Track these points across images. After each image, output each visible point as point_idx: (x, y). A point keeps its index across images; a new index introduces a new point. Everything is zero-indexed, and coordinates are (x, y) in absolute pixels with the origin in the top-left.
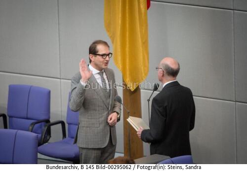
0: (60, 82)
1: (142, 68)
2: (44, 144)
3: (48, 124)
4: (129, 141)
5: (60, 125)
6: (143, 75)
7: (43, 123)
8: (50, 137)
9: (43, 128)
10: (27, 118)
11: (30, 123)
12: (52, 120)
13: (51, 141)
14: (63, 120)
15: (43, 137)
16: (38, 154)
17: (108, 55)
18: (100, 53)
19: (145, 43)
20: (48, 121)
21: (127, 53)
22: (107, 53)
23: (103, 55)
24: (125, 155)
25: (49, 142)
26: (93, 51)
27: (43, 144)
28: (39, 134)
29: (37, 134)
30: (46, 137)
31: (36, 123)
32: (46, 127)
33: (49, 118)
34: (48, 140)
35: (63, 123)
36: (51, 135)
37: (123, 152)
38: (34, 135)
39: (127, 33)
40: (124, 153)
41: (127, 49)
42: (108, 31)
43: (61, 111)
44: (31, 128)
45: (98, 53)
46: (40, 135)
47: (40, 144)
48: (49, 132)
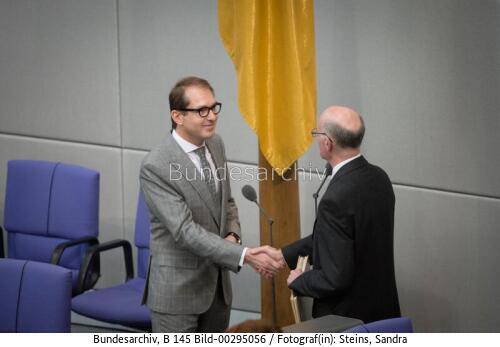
0: (122, 154)
1: (303, 124)
2: (86, 292)
3: (93, 248)
4: (273, 285)
5: (120, 250)
6: (305, 139)
7: (83, 245)
8: (99, 276)
9: (84, 256)
10: (49, 235)
11: (54, 247)
12: (103, 240)
13: (101, 284)
14: (127, 239)
15: (83, 276)
16: (73, 314)
17: (213, 108)
18: (195, 105)
19: (309, 70)
20: (93, 241)
21: (269, 91)
22: (210, 104)
23: (199, 110)
24: (263, 316)
25: (96, 286)
26: (178, 104)
27: (82, 292)
28: (76, 269)
29: (69, 271)
30: (90, 276)
31: (68, 245)
32: (91, 255)
33: (97, 234)
34: (95, 282)
35: (126, 246)
36: (102, 272)
37: (260, 309)
38: (65, 271)
39: (270, 46)
40: (262, 313)
41: (269, 83)
42: (228, 43)
43: (124, 220)
44: (56, 256)
45: (189, 107)
46: (76, 273)
47: (75, 292)
48: (95, 265)
